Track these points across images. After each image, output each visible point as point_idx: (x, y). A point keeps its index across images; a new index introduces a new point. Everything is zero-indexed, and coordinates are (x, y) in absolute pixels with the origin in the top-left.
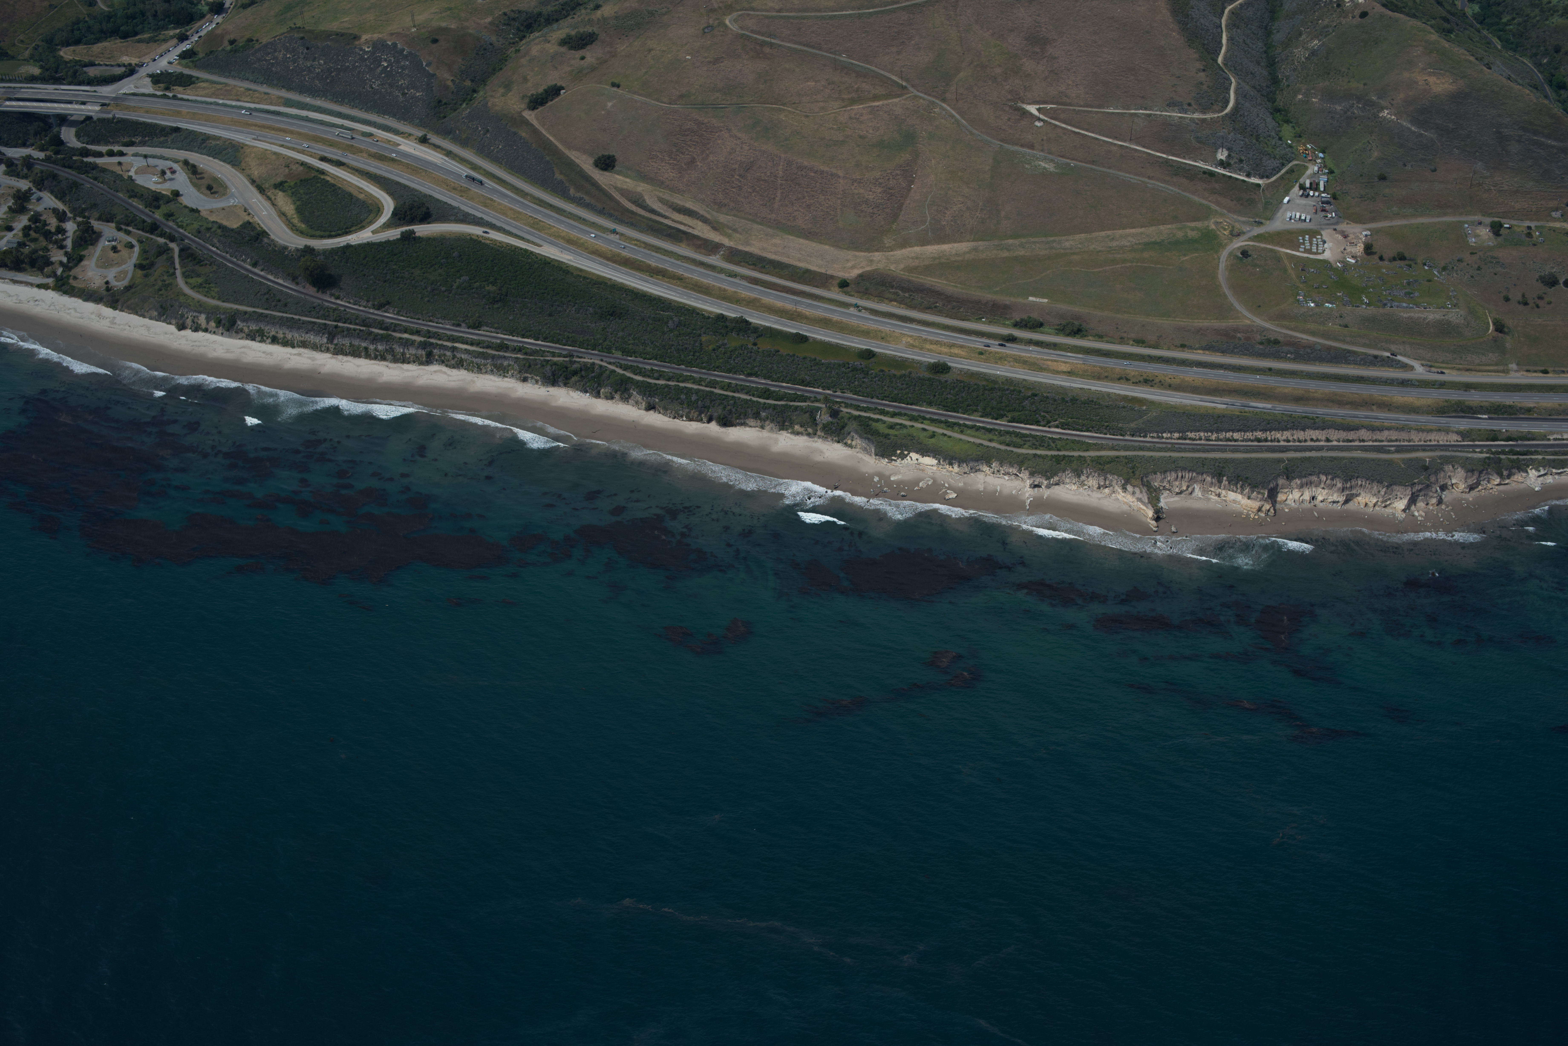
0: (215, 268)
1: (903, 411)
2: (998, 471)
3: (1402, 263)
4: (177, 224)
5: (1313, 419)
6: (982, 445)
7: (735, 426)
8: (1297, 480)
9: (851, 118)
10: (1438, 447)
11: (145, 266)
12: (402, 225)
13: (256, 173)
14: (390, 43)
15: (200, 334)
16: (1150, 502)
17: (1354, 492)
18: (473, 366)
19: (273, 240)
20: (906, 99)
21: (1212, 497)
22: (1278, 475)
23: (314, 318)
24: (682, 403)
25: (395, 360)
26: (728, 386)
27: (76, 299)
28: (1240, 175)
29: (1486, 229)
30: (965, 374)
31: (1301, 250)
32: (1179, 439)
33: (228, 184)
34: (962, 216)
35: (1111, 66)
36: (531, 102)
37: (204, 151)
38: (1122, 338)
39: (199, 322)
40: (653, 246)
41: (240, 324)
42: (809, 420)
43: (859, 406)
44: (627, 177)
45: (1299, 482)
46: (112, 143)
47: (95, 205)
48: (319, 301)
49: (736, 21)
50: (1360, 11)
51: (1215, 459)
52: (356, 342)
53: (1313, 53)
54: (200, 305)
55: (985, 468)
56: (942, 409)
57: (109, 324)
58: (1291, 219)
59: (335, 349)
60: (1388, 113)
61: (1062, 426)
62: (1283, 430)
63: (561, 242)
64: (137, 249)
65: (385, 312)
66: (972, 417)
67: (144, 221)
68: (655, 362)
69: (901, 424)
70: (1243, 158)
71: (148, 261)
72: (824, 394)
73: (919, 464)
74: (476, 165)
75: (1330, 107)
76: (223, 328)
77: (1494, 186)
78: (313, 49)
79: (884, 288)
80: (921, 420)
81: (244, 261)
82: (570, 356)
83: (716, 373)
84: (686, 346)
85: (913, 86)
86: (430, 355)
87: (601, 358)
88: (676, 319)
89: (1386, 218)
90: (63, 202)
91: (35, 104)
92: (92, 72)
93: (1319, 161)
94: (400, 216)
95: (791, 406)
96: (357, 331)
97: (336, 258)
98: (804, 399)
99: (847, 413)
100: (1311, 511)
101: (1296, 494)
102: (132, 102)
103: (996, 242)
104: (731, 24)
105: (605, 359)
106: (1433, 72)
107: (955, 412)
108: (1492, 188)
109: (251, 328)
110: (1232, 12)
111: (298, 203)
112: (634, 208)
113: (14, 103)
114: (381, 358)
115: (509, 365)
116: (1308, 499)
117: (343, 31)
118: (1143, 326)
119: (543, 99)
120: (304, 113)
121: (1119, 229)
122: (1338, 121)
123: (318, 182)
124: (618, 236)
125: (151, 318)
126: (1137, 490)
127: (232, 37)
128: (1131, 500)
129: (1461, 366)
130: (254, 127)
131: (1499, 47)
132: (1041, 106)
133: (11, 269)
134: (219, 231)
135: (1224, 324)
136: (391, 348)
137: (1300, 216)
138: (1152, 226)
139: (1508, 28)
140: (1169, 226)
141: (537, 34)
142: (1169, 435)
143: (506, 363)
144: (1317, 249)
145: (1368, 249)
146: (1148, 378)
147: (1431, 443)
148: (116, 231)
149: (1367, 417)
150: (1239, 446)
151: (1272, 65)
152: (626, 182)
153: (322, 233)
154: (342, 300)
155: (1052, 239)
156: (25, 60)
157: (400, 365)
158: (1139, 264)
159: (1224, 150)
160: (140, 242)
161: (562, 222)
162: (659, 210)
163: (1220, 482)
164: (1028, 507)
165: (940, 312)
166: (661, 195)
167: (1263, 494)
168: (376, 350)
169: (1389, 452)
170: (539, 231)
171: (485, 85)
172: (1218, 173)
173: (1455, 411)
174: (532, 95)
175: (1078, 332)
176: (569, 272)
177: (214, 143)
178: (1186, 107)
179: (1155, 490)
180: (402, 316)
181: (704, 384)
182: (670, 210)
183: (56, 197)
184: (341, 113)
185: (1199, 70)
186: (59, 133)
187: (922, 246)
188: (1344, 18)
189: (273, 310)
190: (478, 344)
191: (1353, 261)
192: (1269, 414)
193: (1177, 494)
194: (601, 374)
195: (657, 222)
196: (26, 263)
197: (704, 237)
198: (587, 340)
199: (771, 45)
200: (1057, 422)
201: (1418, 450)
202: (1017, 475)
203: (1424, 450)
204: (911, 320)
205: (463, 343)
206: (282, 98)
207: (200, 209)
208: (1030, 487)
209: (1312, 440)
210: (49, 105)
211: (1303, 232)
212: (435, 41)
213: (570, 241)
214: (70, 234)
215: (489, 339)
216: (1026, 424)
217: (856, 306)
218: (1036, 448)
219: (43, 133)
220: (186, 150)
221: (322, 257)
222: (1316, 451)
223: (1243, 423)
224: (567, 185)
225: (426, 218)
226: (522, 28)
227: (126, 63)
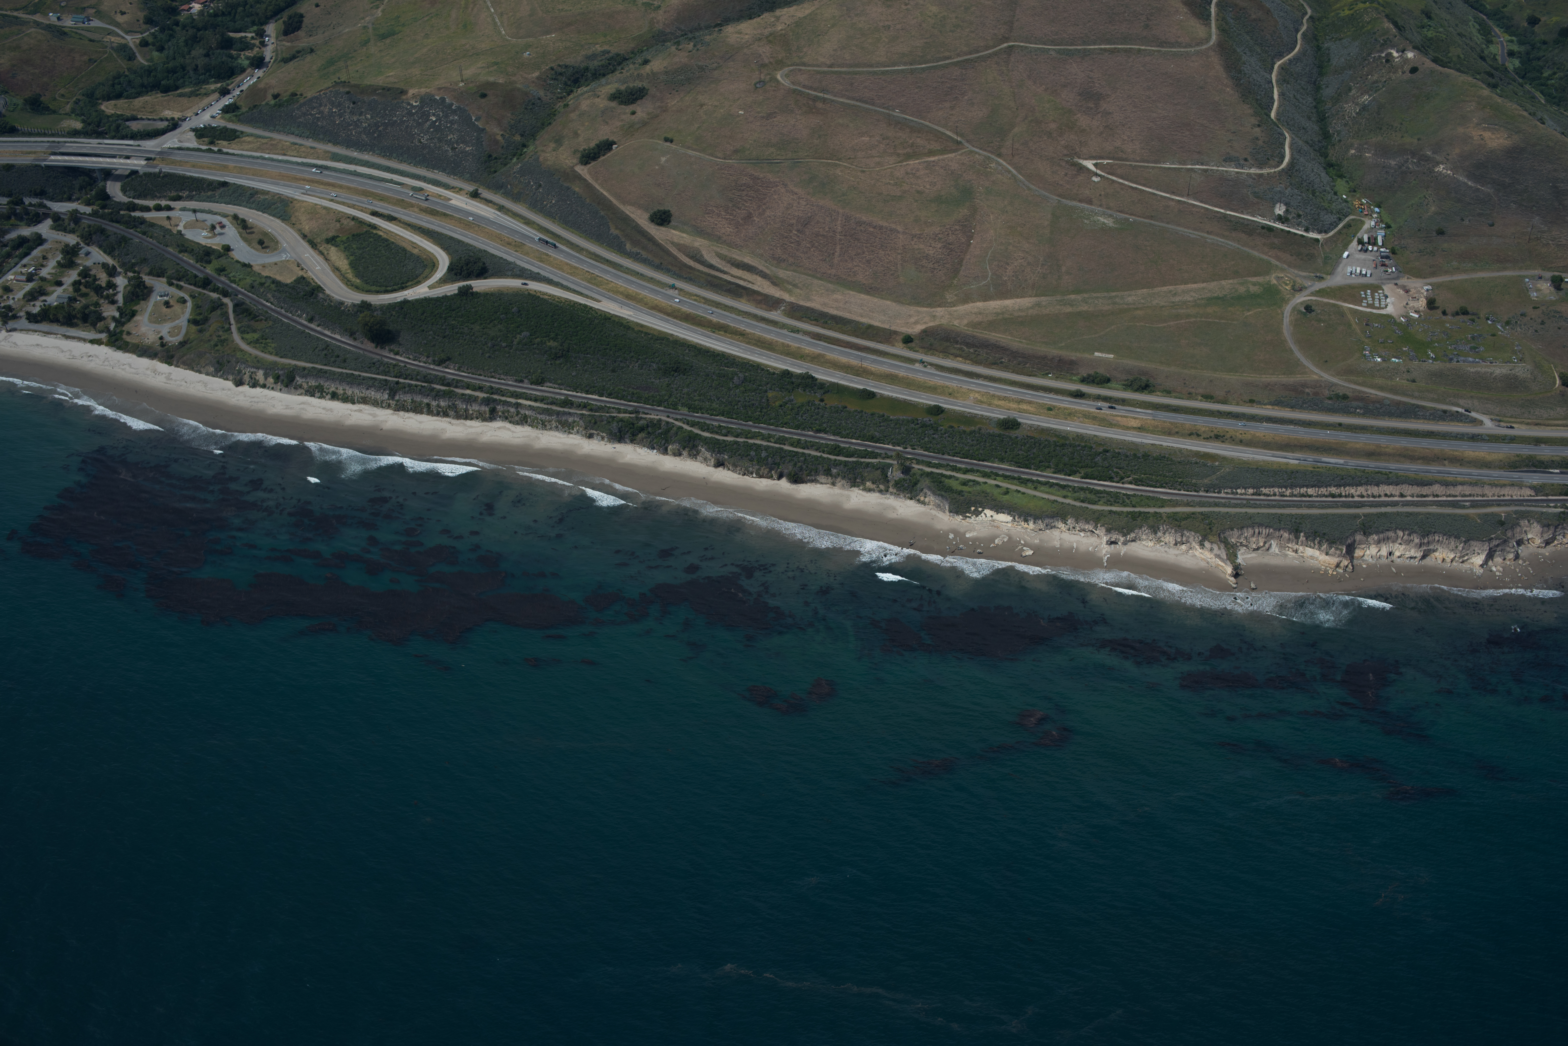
0: (271, 323)
1: (975, 468)
2: (1074, 528)
3: (1466, 318)
4: (229, 279)
5: (1386, 474)
6: (1057, 501)
7: (806, 483)
8: (1374, 536)
9: (907, 173)
10: (1512, 502)
11: (199, 321)
12: (459, 280)
13: (307, 228)
14: (438, 98)
15: (258, 390)
16: (1228, 559)
17: (1431, 547)
18: (538, 423)
19: (328, 296)
20: (961, 154)
21: (1289, 553)
22: (1356, 531)
23: (374, 374)
24: (751, 460)
25: (458, 417)
26: (798, 443)
27: (130, 355)
28: (1298, 230)
29: (1547, 283)
30: (1035, 430)
31: (1363, 304)
32: (1253, 494)
33: (279, 238)
34: (1023, 271)
35: (1166, 122)
36: (583, 156)
37: (253, 206)
38: (1189, 394)
39: (257, 378)
40: (713, 301)
41: (299, 380)
42: (880, 477)
43: (931, 463)
44: (683, 232)
45: (1376, 538)
46: (159, 198)
47: (145, 259)
48: (378, 357)
49: (787, 76)
50: (1410, 67)
51: (1291, 515)
52: (418, 398)
53: (1364, 108)
54: (258, 361)
55: (1061, 525)
56: (1014, 465)
57: (165, 380)
58: (1351, 273)
59: (396, 405)
60: (1443, 168)
61: (1136, 482)
62: (1357, 485)
63: (620, 298)
64: (189, 304)
65: (446, 368)
66: (1045, 474)
67: (196, 276)
68: (722, 418)
69: (974, 481)
70: (1301, 213)
71: (201, 317)
72: (895, 450)
73: (993, 521)
74: (529, 220)
75: (1384, 162)
76: (282, 383)
77: (1553, 241)
78: (359, 103)
79: (948, 344)
80: (993, 477)
81: (300, 316)
82: (636, 412)
83: (784, 429)
84: (753, 402)
85: (968, 141)
86: (493, 411)
87: (667, 414)
88: (741, 375)
89: (1447, 272)
90: (112, 256)
91: (80, 158)
92: (135, 126)
93: (1375, 215)
94: (456, 272)
95: (862, 463)
96: (419, 387)
97: (394, 313)
98: (875, 455)
99: (919, 469)
100: (1388, 567)
101: (1373, 550)
102: (178, 157)
103: (1059, 298)
104: (783, 79)
105: (671, 415)
106: (1488, 127)
107: (1027, 468)
108: (1550, 242)
109: (310, 384)
110: (1282, 68)
111: (352, 258)
112: (691, 263)
113: (59, 158)
114: (444, 414)
115: (574, 422)
116: (1386, 554)
117: (389, 86)
118: (1211, 381)
119: (595, 154)
120: (352, 167)
121: (1181, 284)
122: (1392, 176)
123: (370, 237)
124: (677, 291)
125: (207, 374)
126: (1215, 547)
127: (276, 91)
128: (1209, 557)
129: (1529, 421)
130: (302, 182)
131: (1543, 102)
132: (1098, 161)
133: (63, 324)
134: (273, 286)
135: (1292, 379)
136: (453, 404)
137: (1361, 271)
138: (1213, 280)
139: (1549, 82)
140: (1231, 281)
141: (585, 89)
142: (1243, 491)
143: (570, 420)
144: (1380, 304)
145: (1431, 304)
146: (1218, 434)
147: (1505, 498)
148: (167, 286)
149: (1439, 472)
150: (1314, 501)
151: (1322, 120)
152: (683, 237)
153: (378, 289)
154: (401, 356)
155: (1114, 294)
156: (66, 114)
157: (462, 421)
158: (1203, 319)
159: (1282, 205)
160: (193, 297)
161: (620, 277)
162: (717, 265)
163: (1297, 538)
164: (1105, 564)
165: (1006, 368)
166: (718, 250)
167: (1341, 550)
168: (438, 406)
169: (1464, 507)
170: (597, 286)
171: (535, 140)
172: (1277, 228)
173: (1527, 466)
174: (585, 150)
175: (1145, 388)
176: (630, 327)
177: (262, 197)
178: (1242, 162)
179: (1232, 546)
180: (463, 372)
181: (773, 440)
182: (729, 265)
183: (105, 252)
184: (390, 168)
185: (1254, 125)
186: (105, 187)
187: (984, 301)
188: (1394, 73)
189: (332, 366)
190: (542, 400)
191: (1417, 316)
192: (1342, 469)
193: (1254, 550)
194: (667, 431)
195: (716, 277)
196: (78, 318)
197: (765, 292)
198: (653, 396)
199: (824, 100)
200: (1130, 478)
201: (1492, 505)
202: (1093, 532)
203: (1499, 505)
204: (978, 376)
205: (526, 399)
206: (328, 152)
207: (252, 263)
208: (1107, 544)
209: (1386, 495)
210: (94, 159)
211: (1365, 287)
212: (484, 96)
213: (629, 297)
214: (121, 289)
215: (553, 396)
216: (1099, 480)
217: (922, 362)
218: (1111, 505)
219: (89, 188)
220: (235, 205)
221: (379, 312)
222: (1392, 506)
223: (1317, 478)
224: (623, 240)
225: (482, 273)
226: (569, 83)
227: (169, 117)
